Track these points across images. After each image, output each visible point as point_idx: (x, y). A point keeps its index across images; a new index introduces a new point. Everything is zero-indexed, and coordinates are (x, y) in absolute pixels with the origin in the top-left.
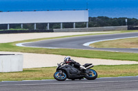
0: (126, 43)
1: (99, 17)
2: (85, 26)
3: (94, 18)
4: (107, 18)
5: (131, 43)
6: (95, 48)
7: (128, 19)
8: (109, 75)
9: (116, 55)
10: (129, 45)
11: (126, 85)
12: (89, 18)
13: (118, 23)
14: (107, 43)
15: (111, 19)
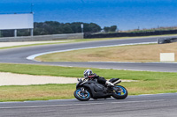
0: (81, 55)
1: (46, 22)
2: (29, 35)
3: (41, 23)
4: (57, 23)
5: (89, 56)
6: (42, 62)
7: (85, 25)
8: (60, 96)
9: (69, 70)
10: (86, 57)
11: (83, 109)
12: (35, 23)
13: (72, 29)
14: (57, 56)
15: (63, 24)
